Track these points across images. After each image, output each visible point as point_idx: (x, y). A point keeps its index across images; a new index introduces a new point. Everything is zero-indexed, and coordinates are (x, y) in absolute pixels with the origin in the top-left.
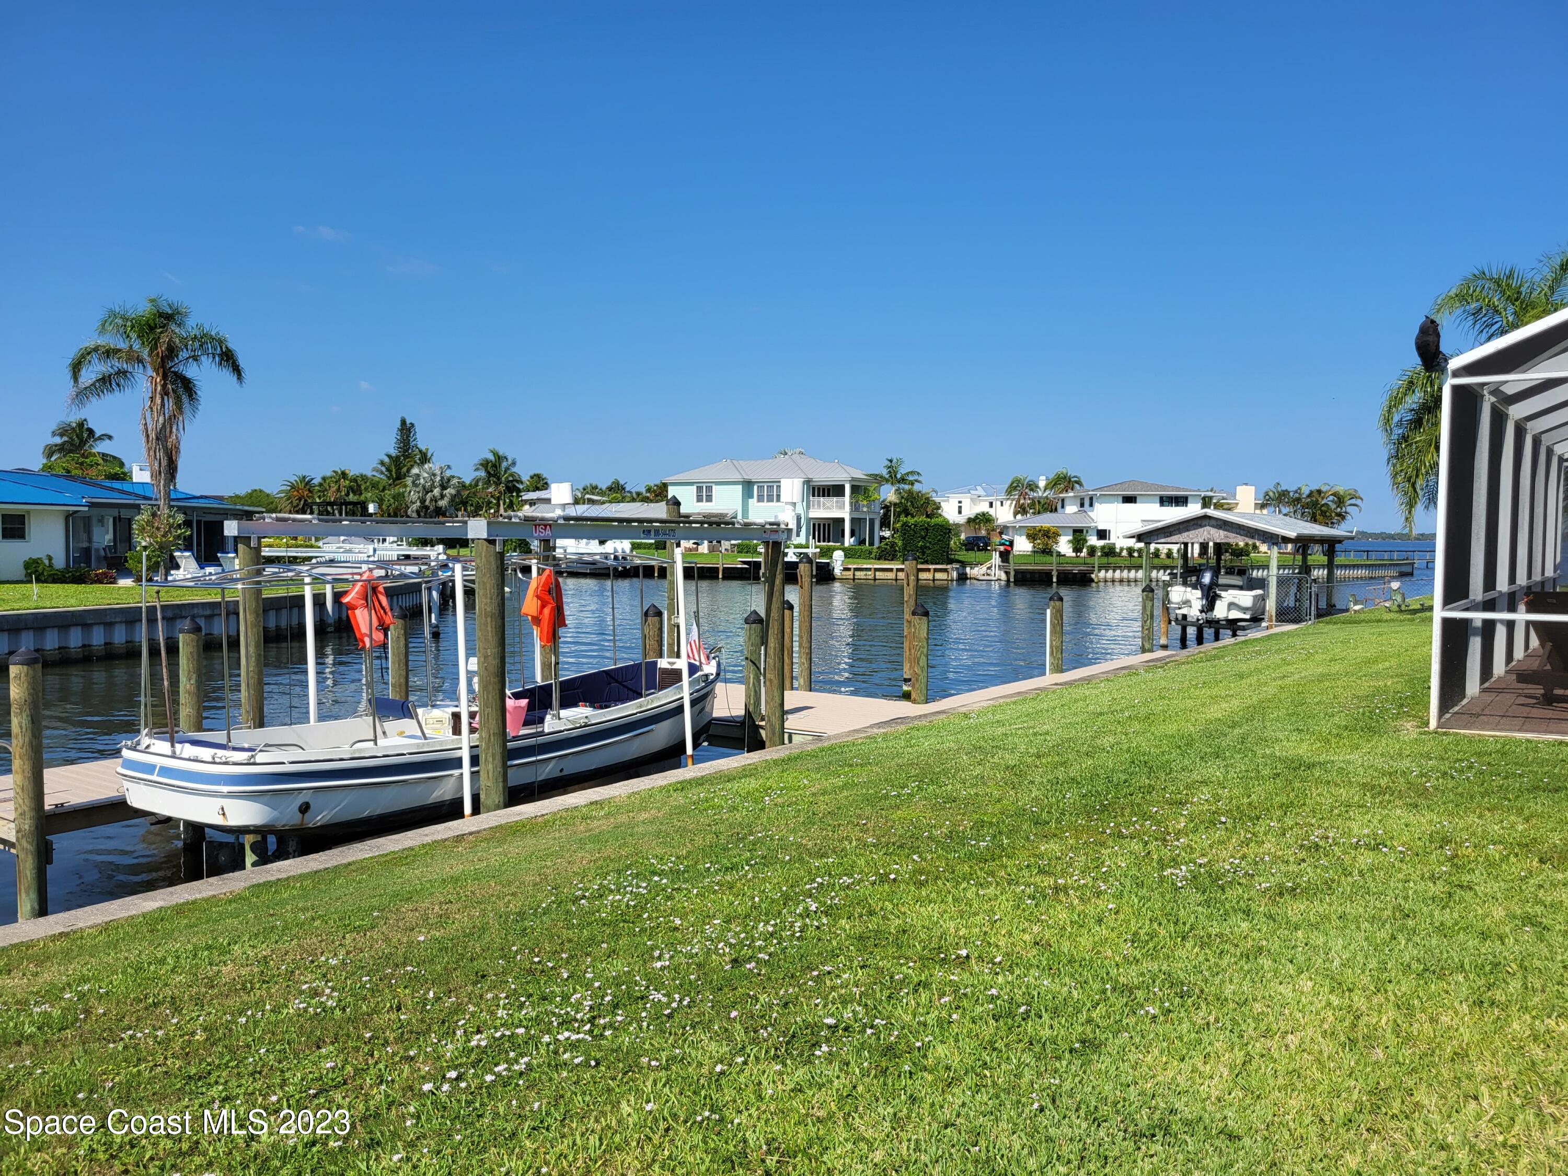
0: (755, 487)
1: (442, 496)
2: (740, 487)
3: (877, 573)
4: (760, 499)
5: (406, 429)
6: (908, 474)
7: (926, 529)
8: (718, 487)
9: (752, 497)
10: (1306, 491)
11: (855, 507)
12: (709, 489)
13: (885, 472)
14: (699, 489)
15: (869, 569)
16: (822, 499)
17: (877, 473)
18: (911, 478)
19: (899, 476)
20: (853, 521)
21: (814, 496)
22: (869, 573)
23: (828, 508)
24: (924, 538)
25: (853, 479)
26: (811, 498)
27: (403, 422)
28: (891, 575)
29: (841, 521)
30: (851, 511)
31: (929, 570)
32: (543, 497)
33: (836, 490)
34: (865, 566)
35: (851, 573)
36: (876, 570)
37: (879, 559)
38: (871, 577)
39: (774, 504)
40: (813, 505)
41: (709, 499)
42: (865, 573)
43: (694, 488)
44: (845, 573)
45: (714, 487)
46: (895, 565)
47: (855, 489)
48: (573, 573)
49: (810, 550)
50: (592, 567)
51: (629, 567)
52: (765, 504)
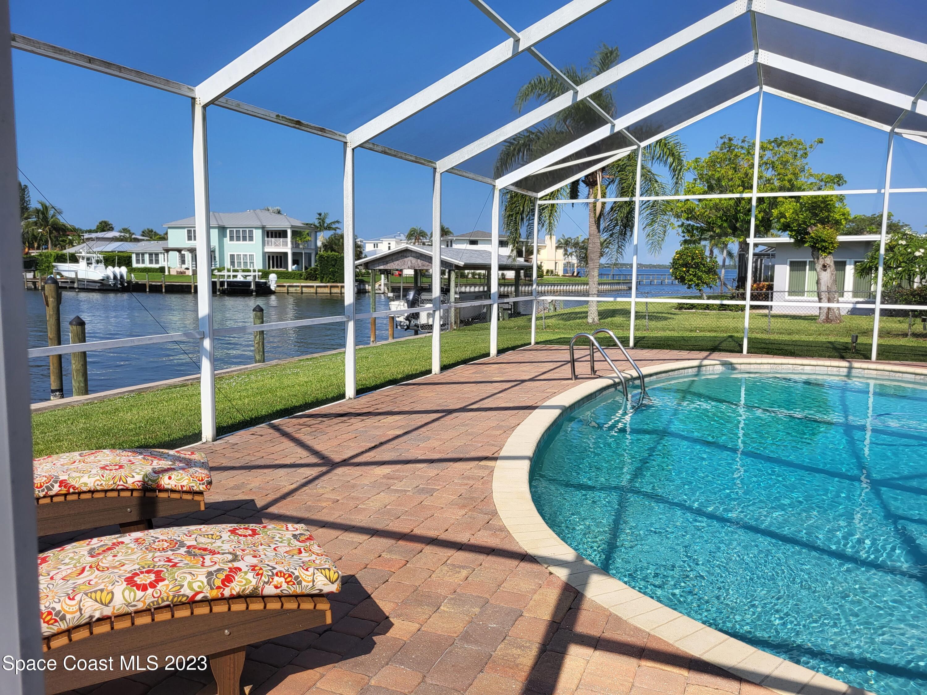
0: (228, 231)
2: (217, 231)
3: (304, 289)
4: (232, 239)
6: (331, 223)
7: (336, 260)
9: (226, 237)
10: (581, 239)
11: (295, 245)
13: (317, 223)
14: (189, 232)
15: (298, 286)
16: (273, 239)
17: (311, 223)
18: (334, 226)
19: (326, 225)
20: (294, 254)
21: (268, 237)
22: (298, 289)
23: (277, 245)
24: (334, 266)
25: (292, 227)
26: (266, 239)
28: (313, 290)
29: (286, 254)
30: (292, 248)
31: (337, 287)
32: (100, 236)
33: (281, 234)
34: (295, 284)
35: (286, 288)
36: (302, 287)
37: (306, 279)
38: (300, 291)
39: (247, 242)
40: (268, 243)
42: (295, 288)
43: (184, 231)
44: (278, 289)
46: (315, 284)
47: (295, 233)
48: (84, 289)
49: (252, 274)
50: (99, 284)
51: (126, 284)
52: (235, 242)
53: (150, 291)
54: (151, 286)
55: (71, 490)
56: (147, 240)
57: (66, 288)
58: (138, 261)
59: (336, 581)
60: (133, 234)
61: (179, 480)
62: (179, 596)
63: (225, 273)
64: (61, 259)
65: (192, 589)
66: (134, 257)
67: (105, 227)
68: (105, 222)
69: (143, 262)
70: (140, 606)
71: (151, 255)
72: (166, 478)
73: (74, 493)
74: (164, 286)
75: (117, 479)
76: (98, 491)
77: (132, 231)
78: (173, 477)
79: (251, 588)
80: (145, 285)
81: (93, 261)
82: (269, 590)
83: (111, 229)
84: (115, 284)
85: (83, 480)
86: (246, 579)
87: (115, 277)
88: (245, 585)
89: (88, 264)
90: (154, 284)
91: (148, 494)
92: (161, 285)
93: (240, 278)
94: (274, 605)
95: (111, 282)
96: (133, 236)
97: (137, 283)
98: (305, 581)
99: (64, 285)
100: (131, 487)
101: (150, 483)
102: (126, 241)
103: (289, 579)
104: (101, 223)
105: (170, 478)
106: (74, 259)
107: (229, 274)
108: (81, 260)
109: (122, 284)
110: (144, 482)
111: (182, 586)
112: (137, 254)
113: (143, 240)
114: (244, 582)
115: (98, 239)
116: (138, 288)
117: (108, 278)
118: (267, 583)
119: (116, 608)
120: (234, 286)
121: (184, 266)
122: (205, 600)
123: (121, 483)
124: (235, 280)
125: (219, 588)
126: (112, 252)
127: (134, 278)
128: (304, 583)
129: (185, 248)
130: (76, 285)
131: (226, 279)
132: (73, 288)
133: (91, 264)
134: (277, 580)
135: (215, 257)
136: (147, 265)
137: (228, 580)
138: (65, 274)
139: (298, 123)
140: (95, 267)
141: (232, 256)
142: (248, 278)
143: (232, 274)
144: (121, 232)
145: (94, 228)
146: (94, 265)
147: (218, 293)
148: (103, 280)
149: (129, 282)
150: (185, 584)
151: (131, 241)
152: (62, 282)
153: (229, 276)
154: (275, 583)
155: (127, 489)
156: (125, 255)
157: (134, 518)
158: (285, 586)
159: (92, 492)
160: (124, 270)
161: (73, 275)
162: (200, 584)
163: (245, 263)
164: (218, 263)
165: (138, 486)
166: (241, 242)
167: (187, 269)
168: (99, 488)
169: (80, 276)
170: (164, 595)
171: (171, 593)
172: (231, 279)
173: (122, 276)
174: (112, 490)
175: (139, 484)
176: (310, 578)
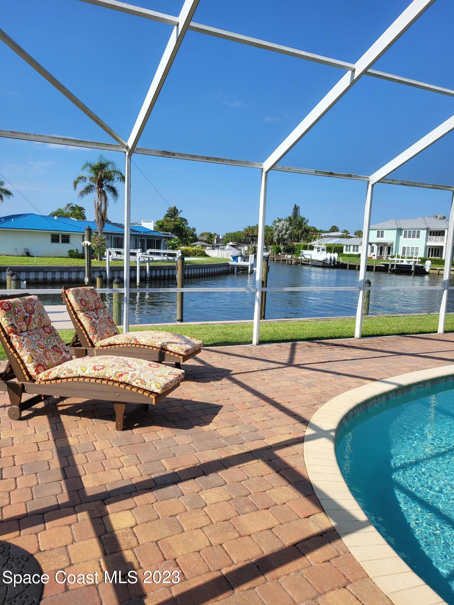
0: (403, 231)
1: (286, 234)
2: (396, 231)
4: (405, 237)
5: (296, 209)
8: (387, 231)
9: (402, 235)
12: (382, 232)
14: (378, 232)
16: (434, 237)
21: (430, 235)
23: (436, 241)
27: (295, 206)
29: (442, 247)
32: (330, 235)
33: (440, 233)
35: (436, 271)
39: (416, 239)
40: (430, 240)
41: (382, 236)
43: (376, 231)
44: (431, 271)
45: (385, 231)
48: (314, 265)
49: (414, 260)
50: (322, 263)
51: (336, 264)
52: (407, 239)
53: (350, 268)
54: (350, 265)
55: (138, 343)
56: (356, 237)
57: (305, 264)
58: (346, 250)
59: (159, 388)
60: (349, 233)
61: (174, 347)
62: (105, 376)
63: (396, 259)
64: (305, 248)
65: (109, 375)
66: (345, 247)
67: (334, 229)
68: (335, 227)
69: (349, 251)
70: (93, 376)
71: (354, 246)
72: (170, 345)
73: (139, 344)
74: (357, 265)
75: (153, 342)
76: (146, 346)
77: (349, 232)
78: (172, 346)
79: (128, 381)
80: (347, 265)
81: (321, 249)
82: (134, 384)
83: (338, 231)
84: (330, 263)
85: (142, 340)
86: (127, 377)
87: (331, 260)
88: (126, 379)
89: (318, 251)
90: (352, 264)
91: (162, 351)
92: (356, 265)
93: (405, 263)
94: (134, 390)
95: (328, 262)
96: (348, 235)
97: (342, 264)
98: (148, 384)
99: (304, 263)
100: (157, 347)
101: (164, 346)
102: (344, 238)
103: (142, 382)
104: (332, 227)
105: (171, 346)
106: (312, 248)
107: (398, 259)
108: (314, 249)
109: (334, 263)
110: (162, 346)
111: (106, 373)
112: (347, 246)
113: (354, 237)
114: (126, 378)
115: (328, 236)
116: (342, 266)
117: (327, 259)
118: (134, 381)
119: (87, 374)
120: (400, 268)
121: (372, 254)
122: (112, 380)
123: (154, 344)
124: (402, 263)
125: (117, 377)
126: (334, 244)
127: (341, 260)
128: (147, 385)
129: (374, 243)
130: (310, 263)
131: (395, 263)
132: (308, 264)
133: (319, 251)
134: (138, 381)
135: (392, 248)
136: (351, 252)
137: (121, 375)
138: (306, 256)
139: (331, 174)
140: (321, 253)
141: (404, 248)
142: (410, 262)
143: (400, 259)
144: (343, 232)
145: (328, 230)
146: (321, 252)
147: (389, 272)
148: (324, 261)
149: (338, 263)
150: (108, 372)
151: (347, 238)
152: (304, 261)
153: (398, 261)
154: (136, 381)
155: (155, 347)
156: (340, 246)
157: (157, 360)
158: (140, 384)
159: (144, 345)
160: (336, 255)
161: (309, 257)
162: (112, 374)
163: (412, 253)
164: (394, 252)
165: (159, 346)
166: (411, 239)
167: (374, 255)
168: (147, 344)
169: (313, 258)
170: (100, 374)
171: (102, 374)
172: (399, 263)
173: (334, 259)
174: (151, 346)
175: (160, 346)
176: (150, 384)
